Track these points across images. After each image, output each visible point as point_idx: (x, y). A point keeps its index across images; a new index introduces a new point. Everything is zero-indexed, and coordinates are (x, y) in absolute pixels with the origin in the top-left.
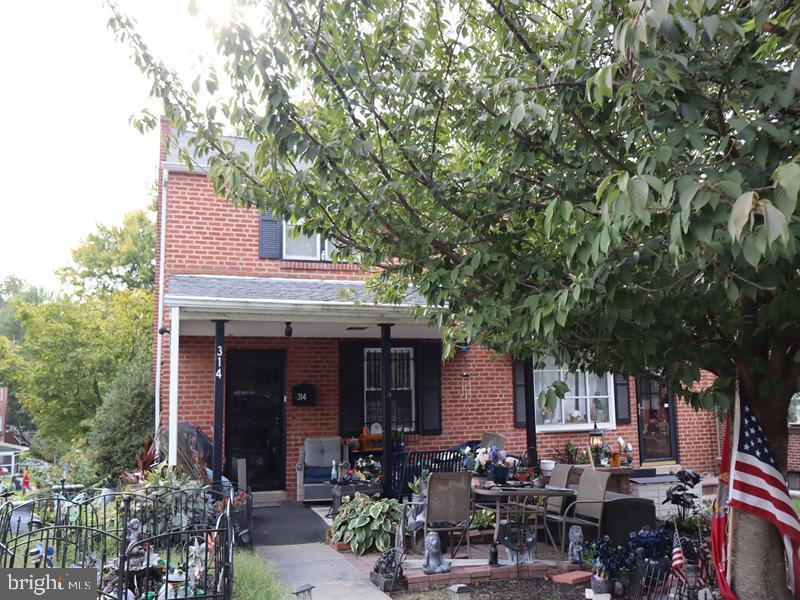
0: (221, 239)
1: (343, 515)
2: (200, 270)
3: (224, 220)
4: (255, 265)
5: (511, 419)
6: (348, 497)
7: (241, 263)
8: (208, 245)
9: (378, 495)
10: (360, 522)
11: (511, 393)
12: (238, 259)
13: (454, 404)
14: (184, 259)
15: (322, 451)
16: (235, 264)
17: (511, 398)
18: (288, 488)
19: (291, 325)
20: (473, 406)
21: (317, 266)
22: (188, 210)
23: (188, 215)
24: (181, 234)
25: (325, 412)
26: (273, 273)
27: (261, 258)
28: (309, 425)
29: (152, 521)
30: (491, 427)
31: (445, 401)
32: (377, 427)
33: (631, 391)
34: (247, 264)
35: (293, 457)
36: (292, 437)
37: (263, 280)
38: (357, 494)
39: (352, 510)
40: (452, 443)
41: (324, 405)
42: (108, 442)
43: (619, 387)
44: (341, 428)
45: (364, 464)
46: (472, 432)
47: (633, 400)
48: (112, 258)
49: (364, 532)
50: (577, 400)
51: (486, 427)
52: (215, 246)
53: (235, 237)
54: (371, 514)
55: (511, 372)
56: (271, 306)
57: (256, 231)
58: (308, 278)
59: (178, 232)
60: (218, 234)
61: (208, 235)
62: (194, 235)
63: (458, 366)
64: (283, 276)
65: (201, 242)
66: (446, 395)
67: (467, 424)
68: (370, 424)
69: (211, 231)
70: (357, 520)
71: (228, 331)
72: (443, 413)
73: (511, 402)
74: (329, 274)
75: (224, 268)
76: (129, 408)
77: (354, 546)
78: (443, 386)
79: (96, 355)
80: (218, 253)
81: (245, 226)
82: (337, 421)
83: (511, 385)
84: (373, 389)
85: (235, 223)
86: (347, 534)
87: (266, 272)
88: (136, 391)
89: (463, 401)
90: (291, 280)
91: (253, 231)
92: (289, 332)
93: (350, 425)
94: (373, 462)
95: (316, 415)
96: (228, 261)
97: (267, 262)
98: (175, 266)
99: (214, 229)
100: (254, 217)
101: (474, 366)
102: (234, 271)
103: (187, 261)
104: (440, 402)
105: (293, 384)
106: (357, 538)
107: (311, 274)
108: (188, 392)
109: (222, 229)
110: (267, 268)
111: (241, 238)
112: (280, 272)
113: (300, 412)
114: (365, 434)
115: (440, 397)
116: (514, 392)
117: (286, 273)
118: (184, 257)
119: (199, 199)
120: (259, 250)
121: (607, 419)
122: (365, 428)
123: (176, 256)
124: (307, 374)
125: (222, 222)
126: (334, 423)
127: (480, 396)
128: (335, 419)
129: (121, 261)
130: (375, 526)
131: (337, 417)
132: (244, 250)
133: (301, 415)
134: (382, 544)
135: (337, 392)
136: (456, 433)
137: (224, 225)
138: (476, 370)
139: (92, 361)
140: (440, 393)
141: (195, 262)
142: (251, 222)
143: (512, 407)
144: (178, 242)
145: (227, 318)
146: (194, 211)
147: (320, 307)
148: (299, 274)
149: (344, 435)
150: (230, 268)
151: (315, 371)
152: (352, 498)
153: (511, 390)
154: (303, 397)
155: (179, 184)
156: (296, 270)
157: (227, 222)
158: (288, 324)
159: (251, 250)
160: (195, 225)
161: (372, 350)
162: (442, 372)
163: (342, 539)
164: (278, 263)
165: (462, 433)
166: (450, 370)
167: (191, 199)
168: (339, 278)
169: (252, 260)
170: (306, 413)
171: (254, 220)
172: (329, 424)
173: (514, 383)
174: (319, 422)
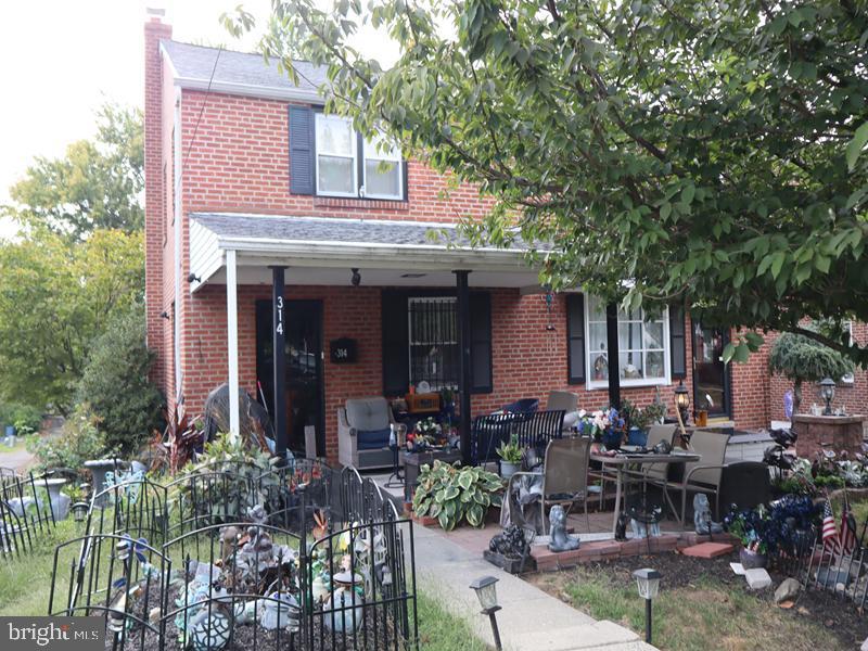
0: (245, 171)
1: (427, 486)
2: (222, 207)
3: (249, 148)
4: (285, 201)
5: (565, 376)
6: (426, 466)
7: (269, 200)
8: (231, 178)
9: (459, 462)
10: (449, 495)
11: (565, 347)
12: (266, 195)
13: (505, 359)
14: (203, 195)
15: (370, 414)
16: (263, 200)
17: (565, 352)
18: (328, 454)
19: (359, 272)
20: (525, 361)
21: (356, 203)
22: (206, 135)
23: (206, 142)
24: (198, 164)
25: (368, 369)
26: (306, 211)
27: (293, 194)
28: (349, 384)
29: (222, 500)
30: (544, 384)
31: (496, 357)
32: (424, 386)
33: (687, 343)
34: (276, 201)
35: (333, 420)
36: (332, 398)
37: (295, 219)
38: (437, 462)
39: (438, 481)
40: (503, 401)
41: (366, 362)
42: (103, 405)
43: (675, 340)
44: (385, 387)
45: (426, 428)
46: (525, 390)
47: (689, 354)
48: (59, 193)
49: (454, 505)
50: (630, 354)
51: (539, 384)
52: (239, 179)
53: (261, 168)
54: (461, 484)
55: (565, 324)
56: (341, 249)
57: (285, 162)
58: (346, 217)
59: (196, 161)
60: (243, 165)
61: (230, 166)
62: (215, 165)
63: (510, 317)
64: (317, 215)
65: (223, 175)
66: (497, 349)
67: (519, 380)
68: (416, 383)
69: (234, 161)
70: (446, 492)
71: (290, 279)
72: (494, 370)
73: (565, 356)
74: (369, 213)
75: (251, 205)
76: (124, 366)
77: (443, 520)
78: (493, 340)
79: (71, 306)
80: (243, 187)
81: (272, 156)
82: (380, 380)
83: (565, 338)
84: (418, 344)
85: (261, 152)
86: (434, 507)
87: (298, 210)
88: (132, 348)
89: (515, 356)
90: (327, 219)
91: (282, 162)
92: (357, 279)
93: (395, 384)
94: (434, 425)
95: (357, 373)
96: (255, 196)
97: (299, 198)
98: (193, 202)
99: (238, 159)
100: (282, 145)
101: (526, 317)
102: (262, 209)
103: (208, 197)
104: (491, 357)
105: (331, 339)
106: (446, 512)
107: (349, 213)
108: (215, 349)
109: (246, 159)
110: (299, 205)
111: (268, 170)
112: (313, 210)
113: (339, 370)
114: (411, 392)
115: (490, 351)
116: (568, 345)
117: (321, 212)
118: (204, 191)
119: (218, 122)
120: (290, 185)
121: (662, 374)
122: (411, 387)
123: (194, 191)
124: (347, 327)
125: (246, 151)
126: (378, 381)
127: (533, 350)
128: (377, 377)
129: (70, 196)
130: (466, 498)
131: (380, 375)
132: (273, 184)
133: (340, 373)
134: (474, 517)
135: (380, 347)
136: (508, 391)
137: (249, 154)
138: (529, 322)
139: (66, 313)
140: (491, 347)
141: (217, 198)
142: (280, 151)
143: (565, 362)
144: (196, 173)
145: (286, 264)
146: (214, 137)
147: (395, 251)
148: (335, 212)
149: (388, 394)
150: (257, 205)
151: (356, 324)
152: (431, 466)
153: (565, 343)
154: (343, 353)
155: (195, 104)
156: (332, 208)
157: (252, 151)
158: (355, 270)
159: (281, 184)
160: (214, 154)
161: (417, 300)
162: (493, 324)
163: (428, 513)
164: (312, 199)
165: (513, 390)
166: (500, 322)
167: (209, 122)
168: (379, 218)
169: (282, 196)
170: (347, 371)
171: (282, 148)
172: (372, 383)
173: (568, 335)
174: (361, 381)
